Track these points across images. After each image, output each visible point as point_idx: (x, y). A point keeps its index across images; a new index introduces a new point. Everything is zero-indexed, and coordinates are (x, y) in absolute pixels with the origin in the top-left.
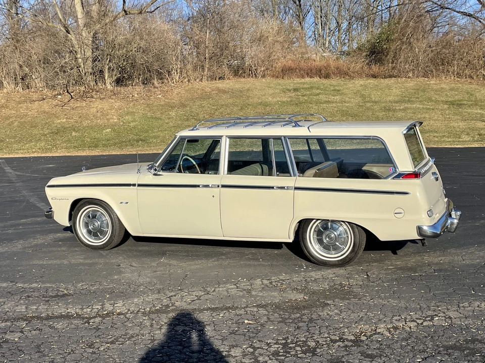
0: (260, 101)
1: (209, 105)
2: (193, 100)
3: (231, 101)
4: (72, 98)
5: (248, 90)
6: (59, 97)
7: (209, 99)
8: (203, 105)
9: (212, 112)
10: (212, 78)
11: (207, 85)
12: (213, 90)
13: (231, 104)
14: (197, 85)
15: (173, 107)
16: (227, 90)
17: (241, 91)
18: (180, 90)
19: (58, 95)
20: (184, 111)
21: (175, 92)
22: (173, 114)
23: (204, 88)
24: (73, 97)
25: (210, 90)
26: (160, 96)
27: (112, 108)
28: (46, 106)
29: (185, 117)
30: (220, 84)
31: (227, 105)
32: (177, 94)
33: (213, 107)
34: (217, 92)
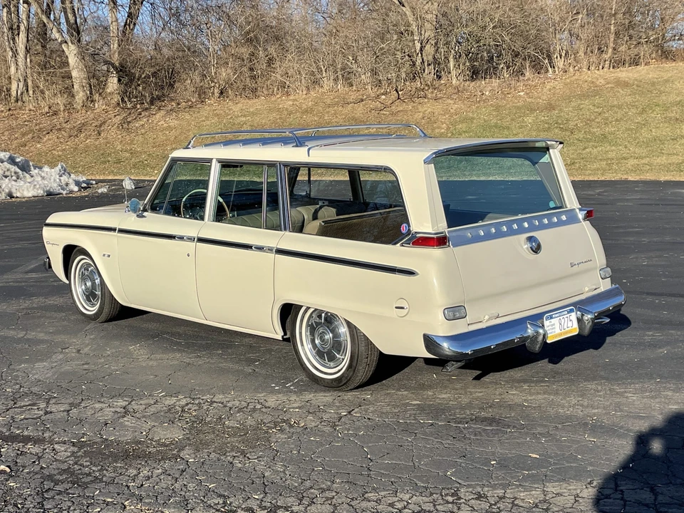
0: (678, 99)
1: (591, 106)
2: (568, 99)
3: (629, 99)
4: (399, 99)
5: (667, 81)
6: (383, 97)
7: (595, 96)
8: (582, 106)
9: (593, 117)
10: (617, 63)
11: (603, 75)
12: (608, 83)
13: (627, 106)
14: (587, 75)
15: (532, 110)
16: (631, 82)
17: (653, 84)
18: (557, 83)
19: (383, 94)
20: (548, 116)
21: (548, 87)
22: (529, 120)
23: (594, 80)
24: (401, 96)
25: (603, 81)
26: (522, 94)
27: (446, 112)
28: (359, 111)
29: (546, 125)
30: (625, 73)
31: (620, 107)
32: (550, 90)
33: (597, 110)
34: (613, 86)
